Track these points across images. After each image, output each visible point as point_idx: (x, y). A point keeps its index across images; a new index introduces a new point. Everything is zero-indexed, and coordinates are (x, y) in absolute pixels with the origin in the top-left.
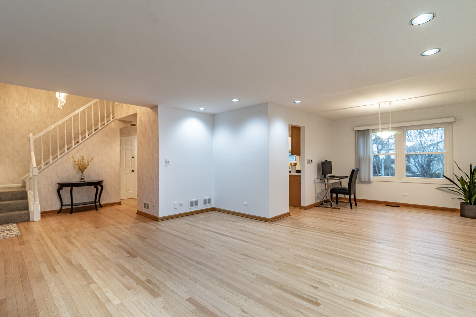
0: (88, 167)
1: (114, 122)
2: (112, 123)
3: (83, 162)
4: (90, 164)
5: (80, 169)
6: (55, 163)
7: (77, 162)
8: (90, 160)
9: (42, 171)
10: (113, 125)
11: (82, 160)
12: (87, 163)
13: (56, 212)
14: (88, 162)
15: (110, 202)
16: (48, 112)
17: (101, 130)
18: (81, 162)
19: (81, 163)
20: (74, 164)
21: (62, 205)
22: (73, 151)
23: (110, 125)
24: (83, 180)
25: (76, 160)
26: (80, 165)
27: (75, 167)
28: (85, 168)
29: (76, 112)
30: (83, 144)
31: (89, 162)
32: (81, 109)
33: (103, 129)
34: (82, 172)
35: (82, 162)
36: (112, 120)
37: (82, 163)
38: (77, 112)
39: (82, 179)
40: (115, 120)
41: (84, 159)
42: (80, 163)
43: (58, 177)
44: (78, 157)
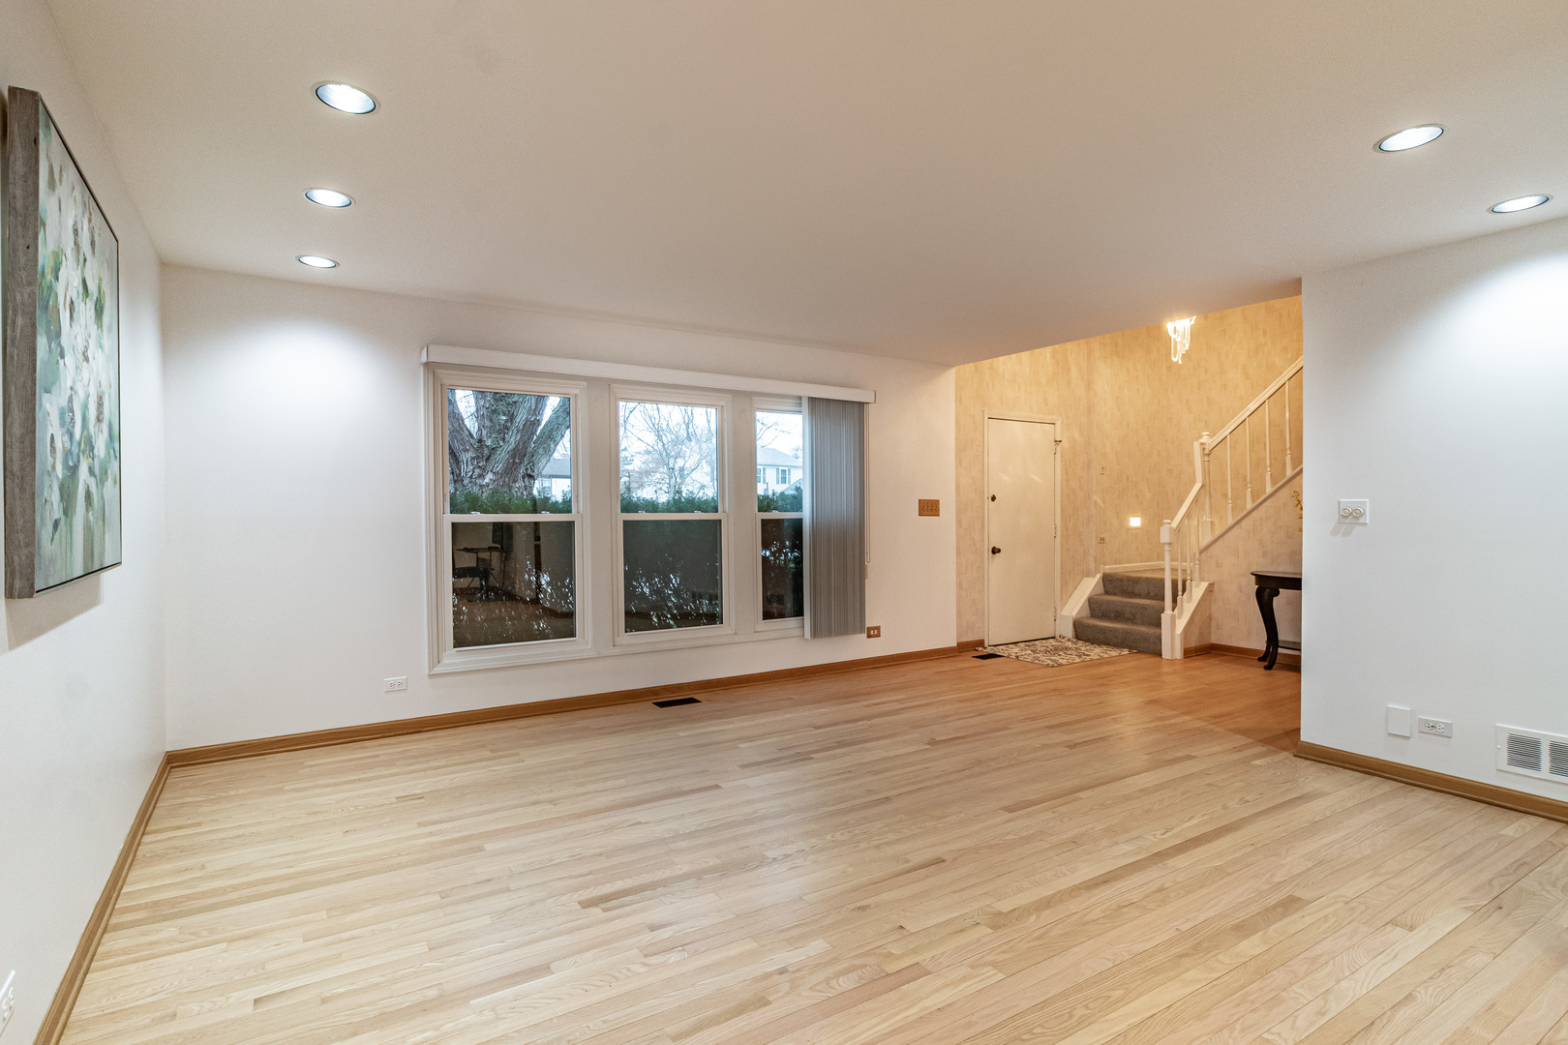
13: (1253, 654)
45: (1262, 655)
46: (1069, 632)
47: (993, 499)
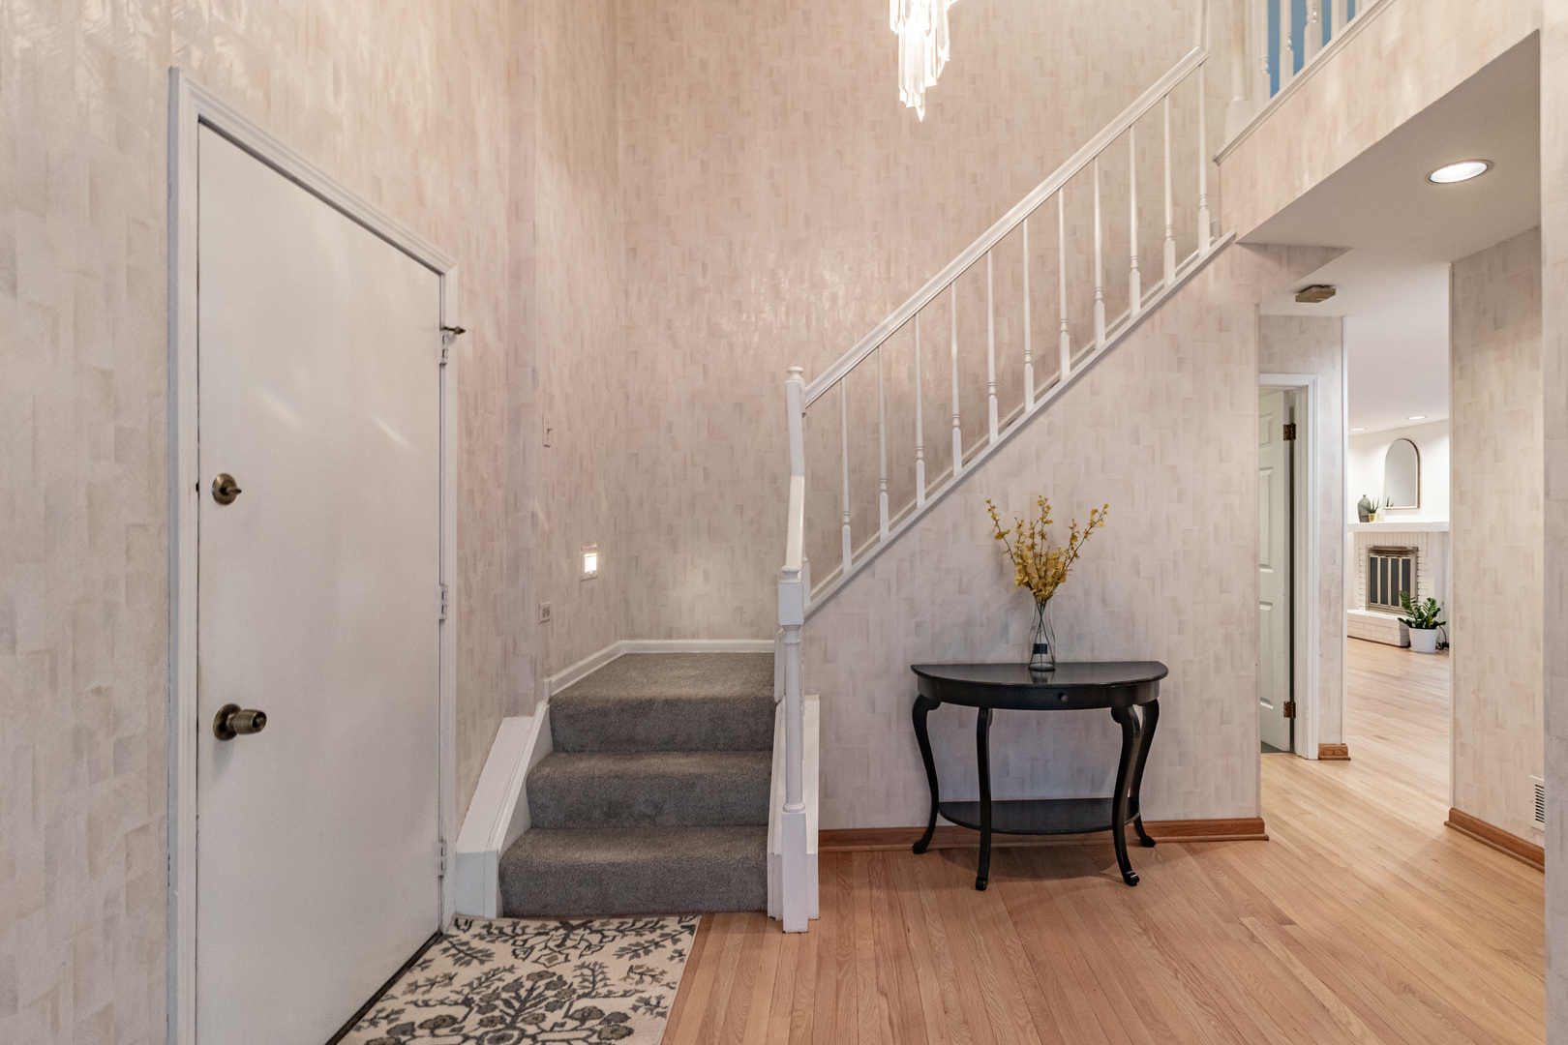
0: (1075, 570)
1: (1221, 259)
2: (1211, 267)
3: (1043, 536)
4: (1084, 548)
5: (1028, 584)
6: (902, 540)
7: (1011, 537)
8: (1083, 527)
9: (844, 593)
10: (1214, 284)
11: (1038, 529)
12: (1065, 545)
13: (906, 840)
14: (1074, 537)
15: (1197, 816)
16: (888, 278)
17: (1146, 325)
18: (1032, 536)
19: (1033, 547)
20: (998, 552)
21: (936, 806)
22: (989, 465)
23: (1195, 281)
24: (1043, 660)
25: (1007, 523)
26: (1030, 554)
27: (1000, 568)
28: (1059, 578)
29: (1007, 220)
30: (1042, 419)
31: (1080, 537)
32: (1035, 197)
33: (1157, 316)
34: (1042, 603)
35: (1038, 539)
36: (1205, 249)
37: (1041, 546)
38: (1014, 216)
39: (1039, 649)
40: (1228, 250)
41: (1049, 517)
42: (1029, 542)
43: (918, 625)
44: (1016, 509)
45: (918, 838)
46: (487, 905)
47: (226, 492)
